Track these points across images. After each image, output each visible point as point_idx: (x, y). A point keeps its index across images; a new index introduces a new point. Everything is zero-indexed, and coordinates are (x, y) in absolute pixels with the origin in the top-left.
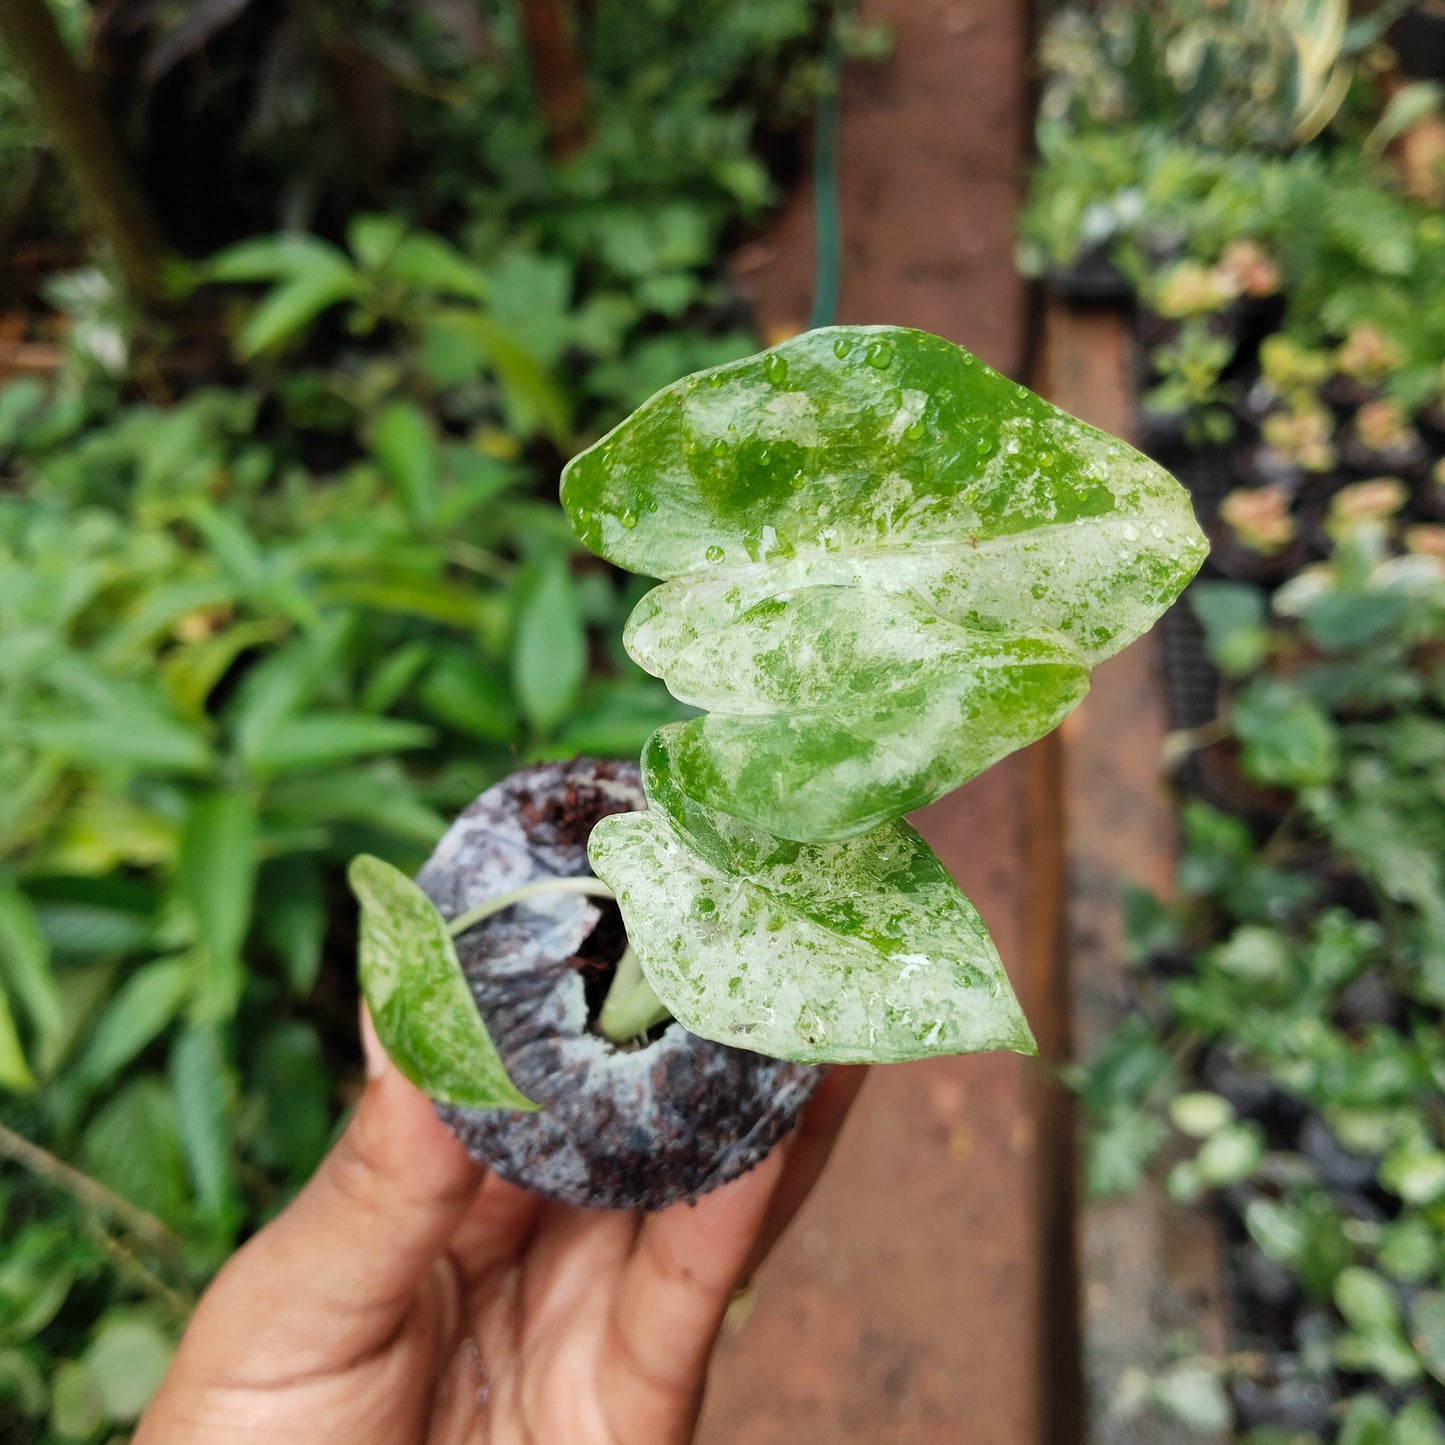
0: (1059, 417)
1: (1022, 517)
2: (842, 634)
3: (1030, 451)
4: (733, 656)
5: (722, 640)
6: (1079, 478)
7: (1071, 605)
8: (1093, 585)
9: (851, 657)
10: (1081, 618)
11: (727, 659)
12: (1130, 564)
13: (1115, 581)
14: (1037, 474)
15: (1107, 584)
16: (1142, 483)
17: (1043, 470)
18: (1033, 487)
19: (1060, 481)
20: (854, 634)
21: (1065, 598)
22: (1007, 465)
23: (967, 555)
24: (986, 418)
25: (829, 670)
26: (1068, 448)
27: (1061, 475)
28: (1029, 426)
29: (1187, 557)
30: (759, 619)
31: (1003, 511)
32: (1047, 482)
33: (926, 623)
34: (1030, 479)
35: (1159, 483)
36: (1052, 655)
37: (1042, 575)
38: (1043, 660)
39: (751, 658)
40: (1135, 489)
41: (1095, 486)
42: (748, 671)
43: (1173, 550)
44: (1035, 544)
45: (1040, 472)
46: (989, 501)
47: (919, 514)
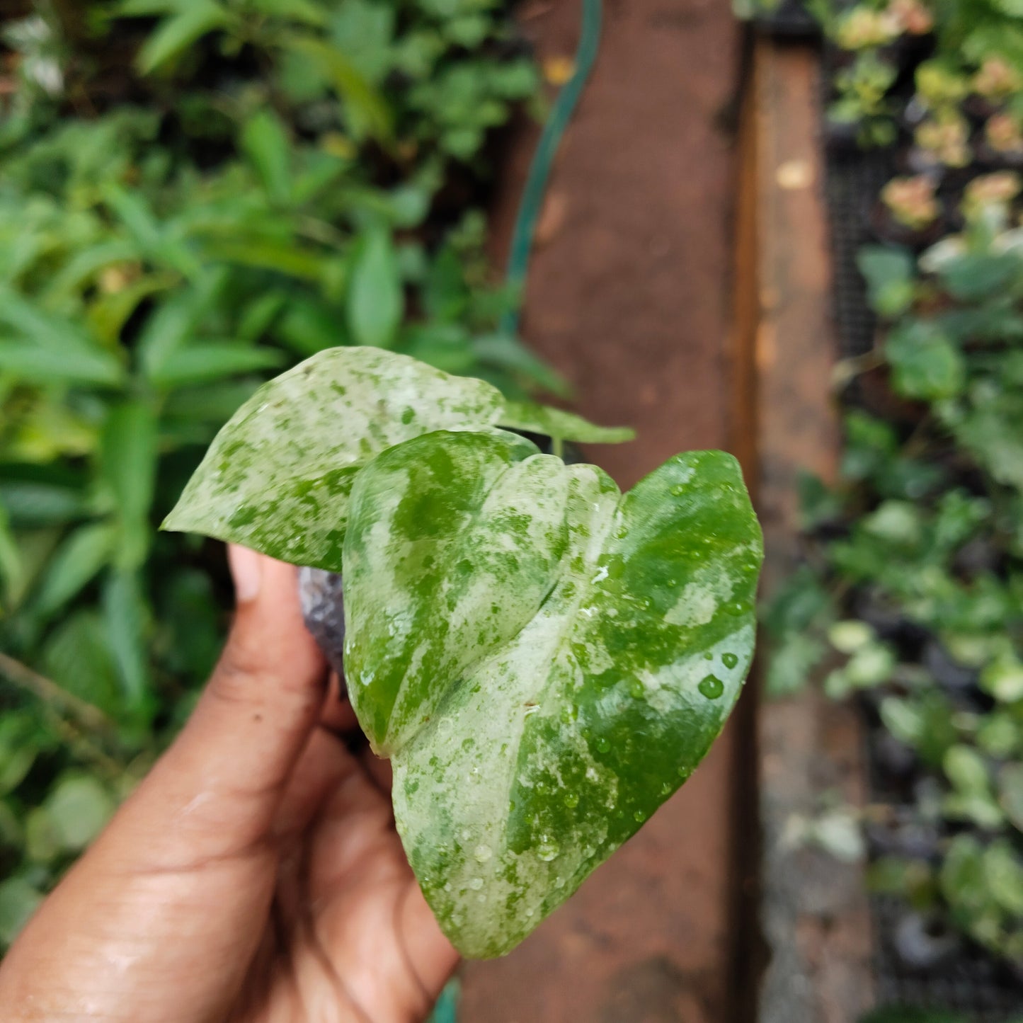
0: (607, 843)
1: (531, 752)
2: (508, 574)
3: (584, 790)
4: (541, 505)
5: (557, 505)
6: (544, 825)
7: (446, 768)
8: (452, 793)
9: (487, 569)
10: (432, 774)
11: (541, 501)
12: (456, 836)
13: (448, 814)
14: (561, 784)
15: (447, 806)
16: (522, 896)
17: (563, 793)
18: (551, 773)
19: (548, 804)
20: (503, 581)
21: (453, 764)
22: (579, 759)
23: (523, 697)
24: (626, 762)
25: (488, 554)
26: (576, 834)
27: (553, 808)
28: (607, 804)
29: (444, 899)
30: (558, 535)
31: (543, 737)
32: (551, 791)
33: (481, 634)
34: (559, 775)
35: (520, 917)
36: (401, 710)
37: (480, 752)
38: (400, 698)
39: (532, 515)
40: (519, 882)
41: (533, 838)
42: (524, 508)
43: (453, 890)
44: (505, 755)
45: (562, 788)
46: (555, 729)
47: (573, 673)
